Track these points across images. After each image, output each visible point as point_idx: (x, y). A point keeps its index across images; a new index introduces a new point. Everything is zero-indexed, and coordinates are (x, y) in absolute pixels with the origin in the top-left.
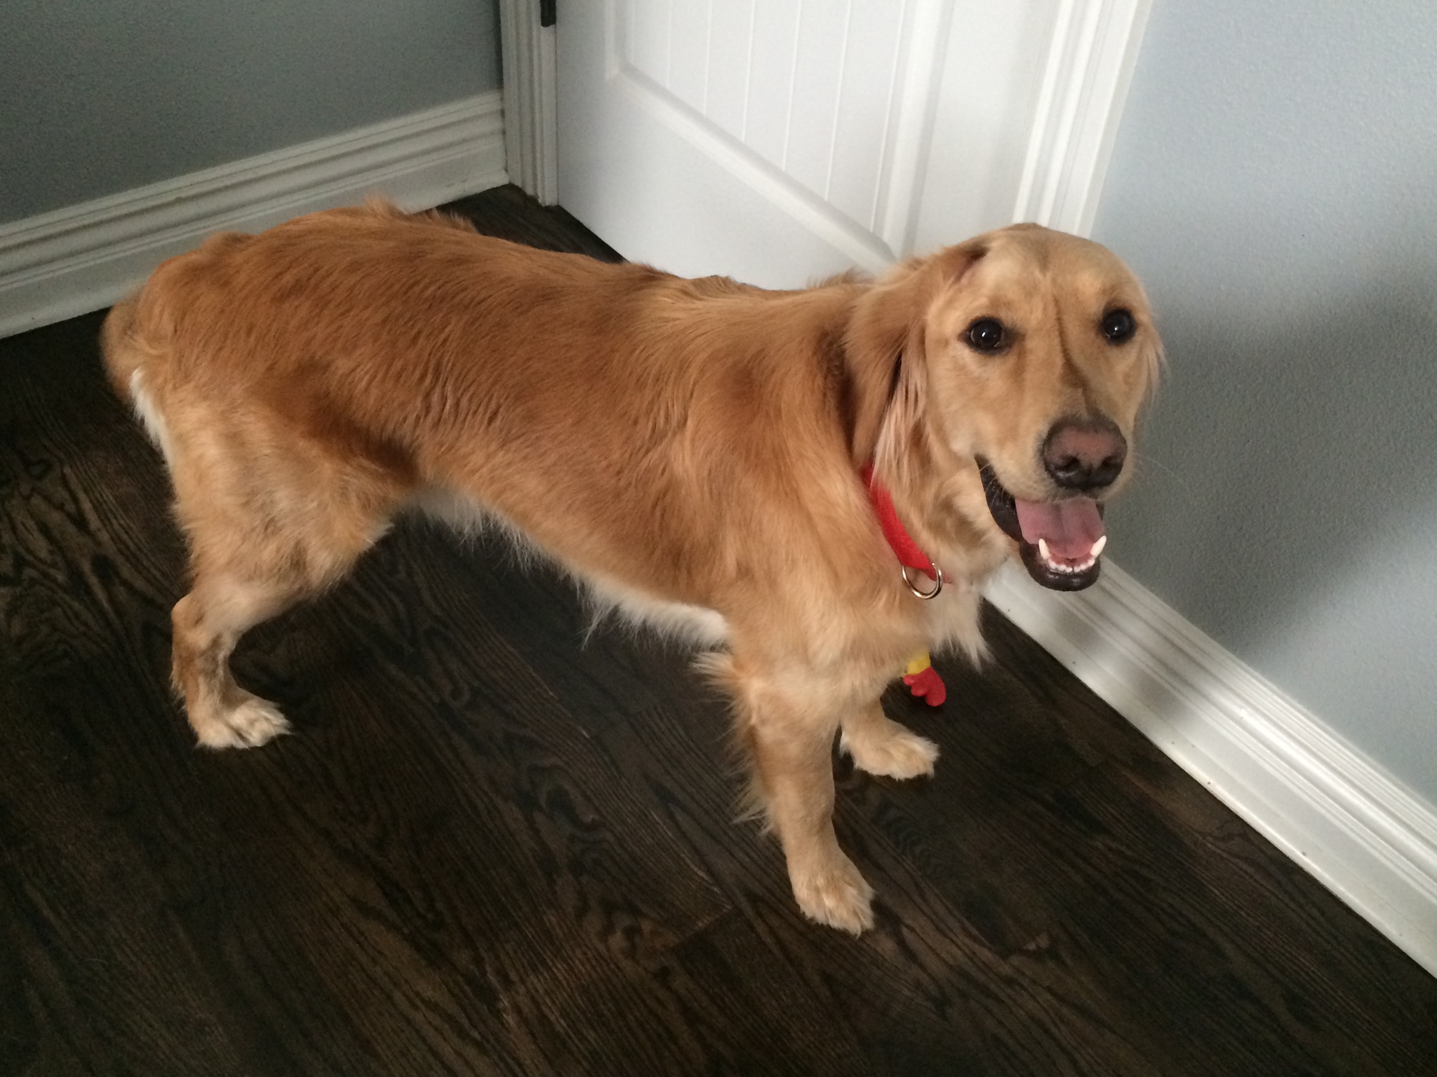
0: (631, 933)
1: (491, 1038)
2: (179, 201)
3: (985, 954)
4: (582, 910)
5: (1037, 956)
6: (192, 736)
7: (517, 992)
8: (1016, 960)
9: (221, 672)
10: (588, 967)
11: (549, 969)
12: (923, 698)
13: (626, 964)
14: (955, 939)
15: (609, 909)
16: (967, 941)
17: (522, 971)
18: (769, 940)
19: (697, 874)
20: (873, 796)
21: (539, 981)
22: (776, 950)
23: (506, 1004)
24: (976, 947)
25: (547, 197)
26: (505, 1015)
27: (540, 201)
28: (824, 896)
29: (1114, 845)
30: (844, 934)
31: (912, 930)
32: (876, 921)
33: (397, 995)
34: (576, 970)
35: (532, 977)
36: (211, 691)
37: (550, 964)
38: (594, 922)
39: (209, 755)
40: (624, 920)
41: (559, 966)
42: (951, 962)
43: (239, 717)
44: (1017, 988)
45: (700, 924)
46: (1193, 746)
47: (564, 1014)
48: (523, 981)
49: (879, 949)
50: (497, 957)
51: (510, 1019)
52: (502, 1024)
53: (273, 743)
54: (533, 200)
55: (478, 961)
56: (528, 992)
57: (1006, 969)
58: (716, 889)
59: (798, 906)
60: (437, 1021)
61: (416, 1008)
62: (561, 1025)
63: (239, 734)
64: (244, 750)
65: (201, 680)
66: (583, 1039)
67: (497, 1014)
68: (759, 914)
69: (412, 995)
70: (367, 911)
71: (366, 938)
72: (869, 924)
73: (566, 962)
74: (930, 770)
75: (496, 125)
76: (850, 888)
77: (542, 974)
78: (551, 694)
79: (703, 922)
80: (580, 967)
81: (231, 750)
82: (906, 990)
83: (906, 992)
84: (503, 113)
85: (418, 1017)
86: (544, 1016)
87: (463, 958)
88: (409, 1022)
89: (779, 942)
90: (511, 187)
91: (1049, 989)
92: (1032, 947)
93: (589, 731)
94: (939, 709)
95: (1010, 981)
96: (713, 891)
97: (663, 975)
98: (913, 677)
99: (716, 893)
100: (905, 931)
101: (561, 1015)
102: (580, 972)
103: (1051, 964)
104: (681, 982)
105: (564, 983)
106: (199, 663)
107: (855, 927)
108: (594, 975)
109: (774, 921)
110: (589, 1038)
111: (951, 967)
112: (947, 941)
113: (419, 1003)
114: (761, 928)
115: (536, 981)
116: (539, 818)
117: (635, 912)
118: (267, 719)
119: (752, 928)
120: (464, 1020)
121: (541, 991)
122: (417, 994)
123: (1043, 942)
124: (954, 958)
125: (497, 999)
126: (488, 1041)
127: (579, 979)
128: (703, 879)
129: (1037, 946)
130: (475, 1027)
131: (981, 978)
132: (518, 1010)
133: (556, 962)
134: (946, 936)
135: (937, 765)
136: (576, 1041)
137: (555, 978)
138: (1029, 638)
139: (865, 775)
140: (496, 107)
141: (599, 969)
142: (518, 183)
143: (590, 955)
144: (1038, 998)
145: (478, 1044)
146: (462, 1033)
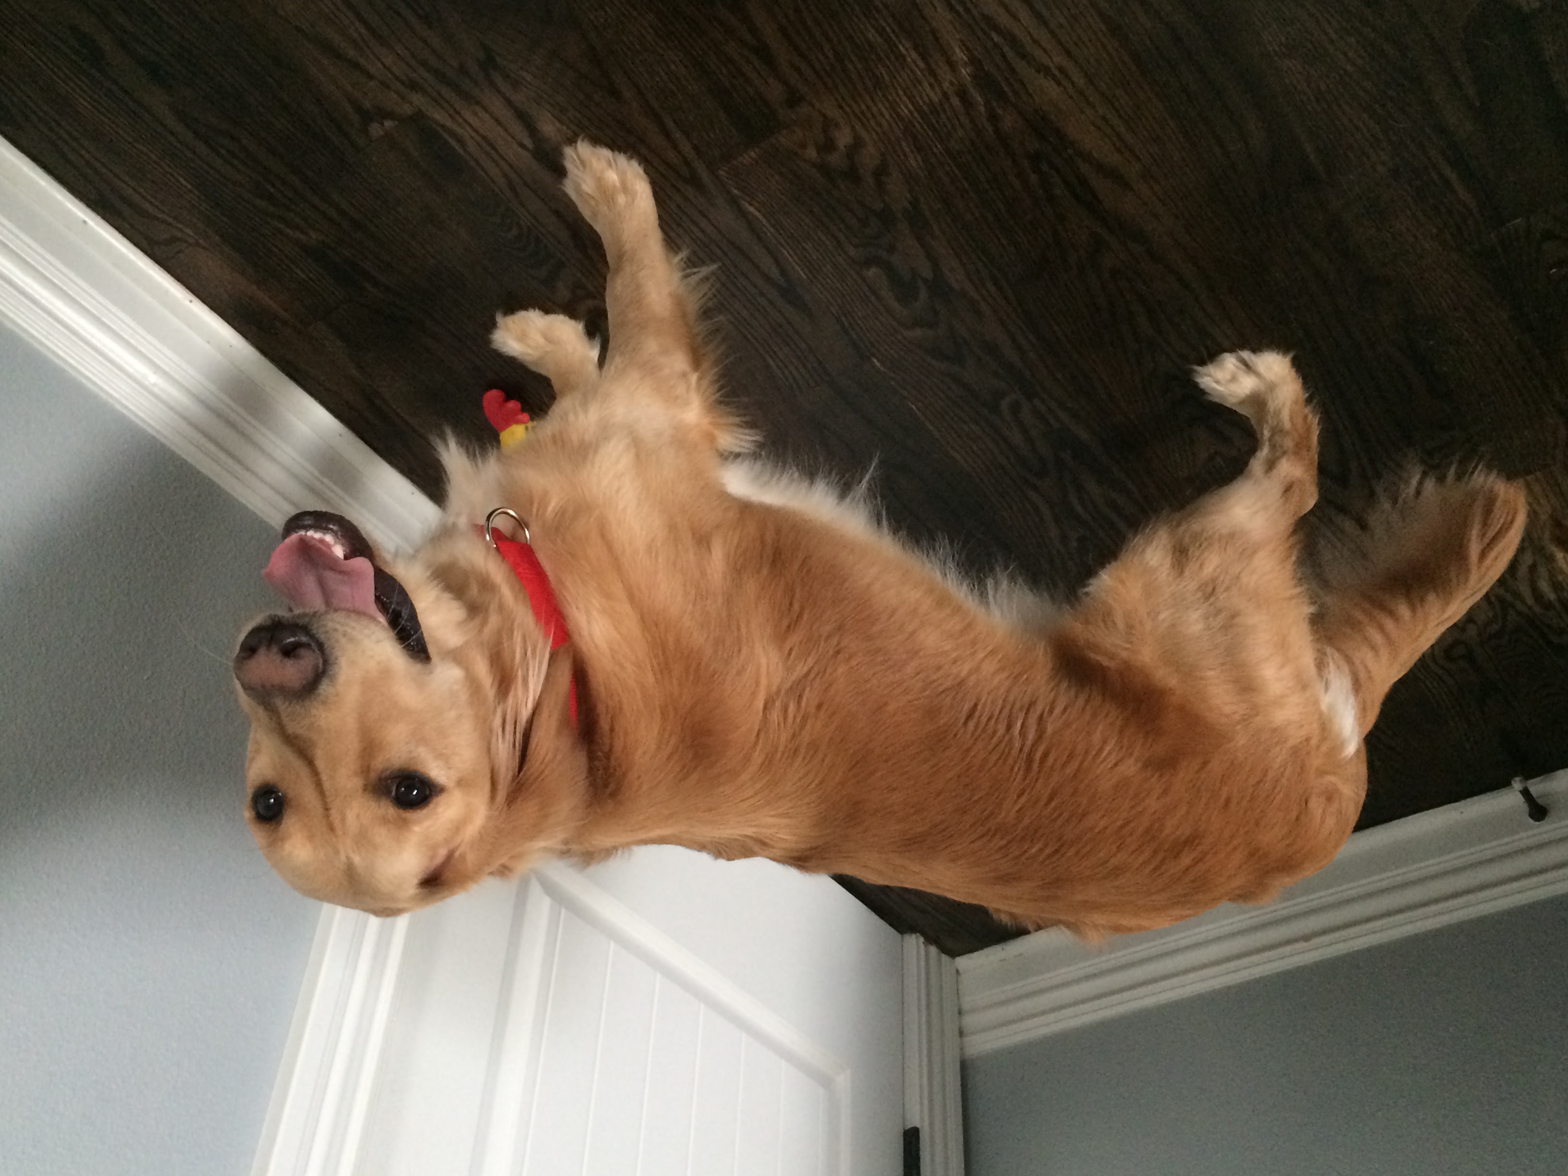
0: (828, 146)
1: (980, 33)
2: (1306, 938)
3: (439, 116)
4: (880, 172)
5: (384, 114)
6: (1298, 364)
7: (951, 83)
8: (407, 110)
9: (1267, 433)
10: (874, 109)
11: (920, 110)
12: (509, 397)
13: (833, 113)
14: (474, 134)
15: (852, 174)
16: (459, 131)
17: (946, 106)
18: (678, 135)
19: (756, 208)
20: (563, 292)
21: (927, 95)
22: (671, 125)
23: (963, 71)
24: (449, 123)
25: (914, 943)
26: (965, 58)
27: (922, 939)
28: (618, 184)
29: (298, 235)
30: (596, 141)
31: (522, 145)
32: (561, 155)
33: (1081, 82)
34: (888, 105)
35: (936, 99)
36: (1278, 413)
37: (916, 114)
38: (869, 157)
39: (1280, 344)
40: (835, 159)
41: (906, 111)
42: (478, 109)
43: (1246, 385)
44: (404, 78)
45: (753, 154)
46: (208, 342)
47: (900, 58)
48: (945, 94)
49: (558, 125)
50: (972, 121)
51: (959, 55)
52: (968, 49)
53: (1210, 356)
54: (930, 939)
55: (993, 117)
56: (939, 83)
57: (417, 99)
58: (736, 191)
59: (646, 172)
60: (1038, 53)
61: (1061, 69)
62: (905, 48)
63: (1248, 367)
64: (1242, 347)
65: (1287, 425)
66: (881, 32)
67: (974, 61)
68: (687, 163)
69: (1064, 82)
70: (1112, 174)
71: (1114, 145)
72: (568, 151)
73: (898, 115)
74: (500, 319)
75: (969, 1021)
76: (590, 191)
77: (925, 103)
78: (914, 407)
79: (751, 157)
80: (883, 110)
81: (1256, 349)
82: (529, 79)
83: (529, 78)
84: (961, 1033)
85: (1059, 59)
86: (924, 58)
87: (1009, 121)
88: (1068, 53)
89: (667, 135)
90: (953, 954)
91: (370, 77)
92: (388, 124)
93: (874, 366)
94: (490, 387)
95: (413, 86)
96: (739, 190)
97: (794, 100)
98: (518, 422)
99: (736, 188)
100: (528, 142)
101: (904, 57)
102: (883, 104)
103: (367, 105)
104: (775, 92)
105: (901, 92)
106: (1288, 443)
107: (584, 148)
108: (870, 103)
109: (672, 156)
110: (873, 31)
111: (478, 103)
112: (481, 131)
113: (1056, 72)
114: (686, 148)
115: (932, 94)
116: (926, 272)
117: (823, 168)
118: (1217, 382)
119: (695, 148)
120: (1010, 54)
121: (926, 84)
122: (1059, 84)
123: (376, 130)
124: (475, 114)
125: (974, 77)
126: (982, 30)
127: (884, 96)
128: (751, 205)
129: (382, 124)
130: (996, 45)
131: (446, 92)
132: (952, 65)
133: (909, 116)
134: (484, 138)
135: (492, 325)
136: (888, 29)
137: (911, 98)
138: (391, 463)
139: (572, 313)
140: (967, 1040)
141: (863, 107)
142: (945, 958)
143: (872, 122)
144: (381, 67)
145: (996, 28)
146: (1013, 41)
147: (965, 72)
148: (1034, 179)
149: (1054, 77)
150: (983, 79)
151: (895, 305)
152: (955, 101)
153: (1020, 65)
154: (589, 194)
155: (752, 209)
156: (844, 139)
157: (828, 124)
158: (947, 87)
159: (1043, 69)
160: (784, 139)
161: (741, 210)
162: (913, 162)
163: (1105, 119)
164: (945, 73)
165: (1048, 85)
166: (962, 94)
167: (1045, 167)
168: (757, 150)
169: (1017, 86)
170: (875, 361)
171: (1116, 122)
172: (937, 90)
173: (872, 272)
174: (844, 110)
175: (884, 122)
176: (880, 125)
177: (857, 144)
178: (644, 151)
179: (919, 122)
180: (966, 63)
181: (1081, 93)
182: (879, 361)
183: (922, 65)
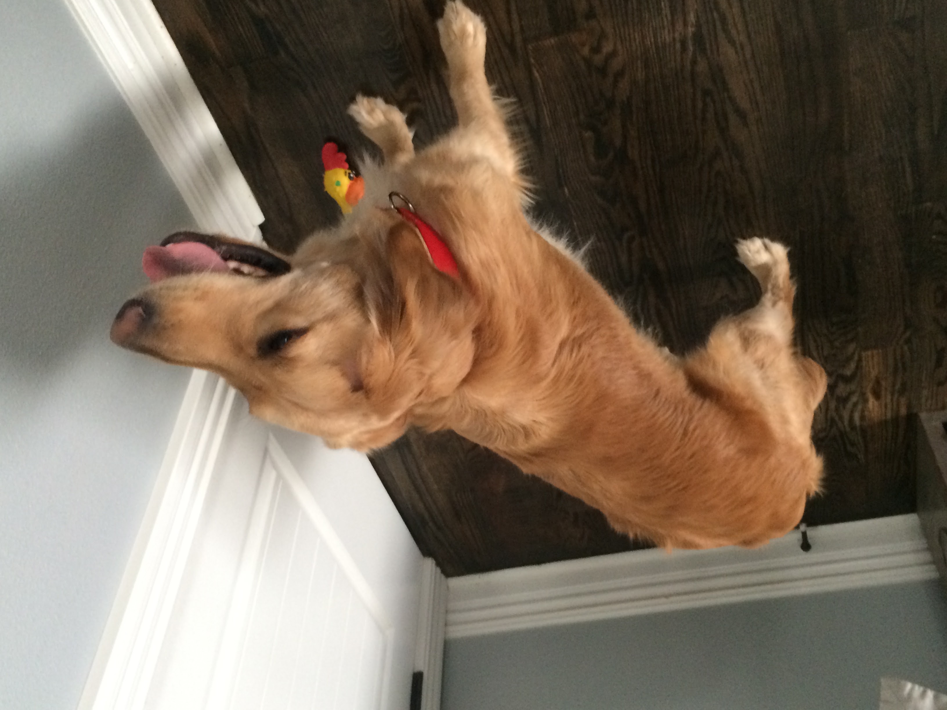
1: (708, 10)
9: (770, 287)
10: (632, 36)
11: (656, 44)
15: (603, 71)
17: (672, 46)
21: (665, 37)
25: (429, 564)
26: (694, 21)
27: (434, 563)
28: (472, 32)
29: (253, 5)
34: (640, 36)
36: (776, 278)
37: (653, 46)
38: (616, 64)
40: (598, 59)
43: (764, 257)
46: (162, 57)
47: (659, 10)
48: (674, 39)
50: (682, 59)
51: (692, 18)
52: (698, 17)
54: (438, 564)
55: (694, 62)
56: (674, 32)
60: (734, 32)
61: (741, 45)
62: (665, 5)
63: (766, 248)
65: (782, 286)
67: (698, 26)
68: (513, 35)
69: (740, 53)
70: (742, 115)
71: (750, 98)
73: (643, 42)
75: (452, 617)
76: (456, 31)
79: (550, 42)
80: (637, 37)
84: (446, 625)
85: (743, 38)
88: (749, 37)
90: (447, 575)
99: (534, 59)
102: (638, 34)
104: (582, 6)
105: (651, 30)
106: (782, 295)
116: (618, 142)
119: (522, 27)
120: (719, 27)
121: (667, 30)
125: (694, 34)
126: (710, 8)
127: (641, 30)
128: (538, 71)
130: (714, 20)
132: (685, 23)
133: (650, 46)
137: (655, 36)
140: (451, 629)
145: (717, 9)
147: (691, 30)
148: (700, 105)
149: (736, 48)
150: (698, 38)
151: (592, 158)
152: (678, 46)
153: (721, 35)
154: (454, 32)
155: (536, 74)
156: (607, 48)
157: (603, 35)
158: (677, 35)
159: (732, 42)
160: (574, 38)
161: (531, 73)
162: (639, 75)
163: (751, 81)
164: (679, 27)
165: (730, 52)
166: (683, 43)
167: (708, 100)
168: (556, 39)
169: (714, 47)
170: (566, 190)
171: (756, 85)
172: (671, 35)
173: (588, 134)
174: (615, 31)
175: (634, 45)
176: (631, 46)
177: (613, 54)
178: (491, 19)
179: (653, 50)
181: (746, 62)
182: (568, 189)
183: (669, 18)
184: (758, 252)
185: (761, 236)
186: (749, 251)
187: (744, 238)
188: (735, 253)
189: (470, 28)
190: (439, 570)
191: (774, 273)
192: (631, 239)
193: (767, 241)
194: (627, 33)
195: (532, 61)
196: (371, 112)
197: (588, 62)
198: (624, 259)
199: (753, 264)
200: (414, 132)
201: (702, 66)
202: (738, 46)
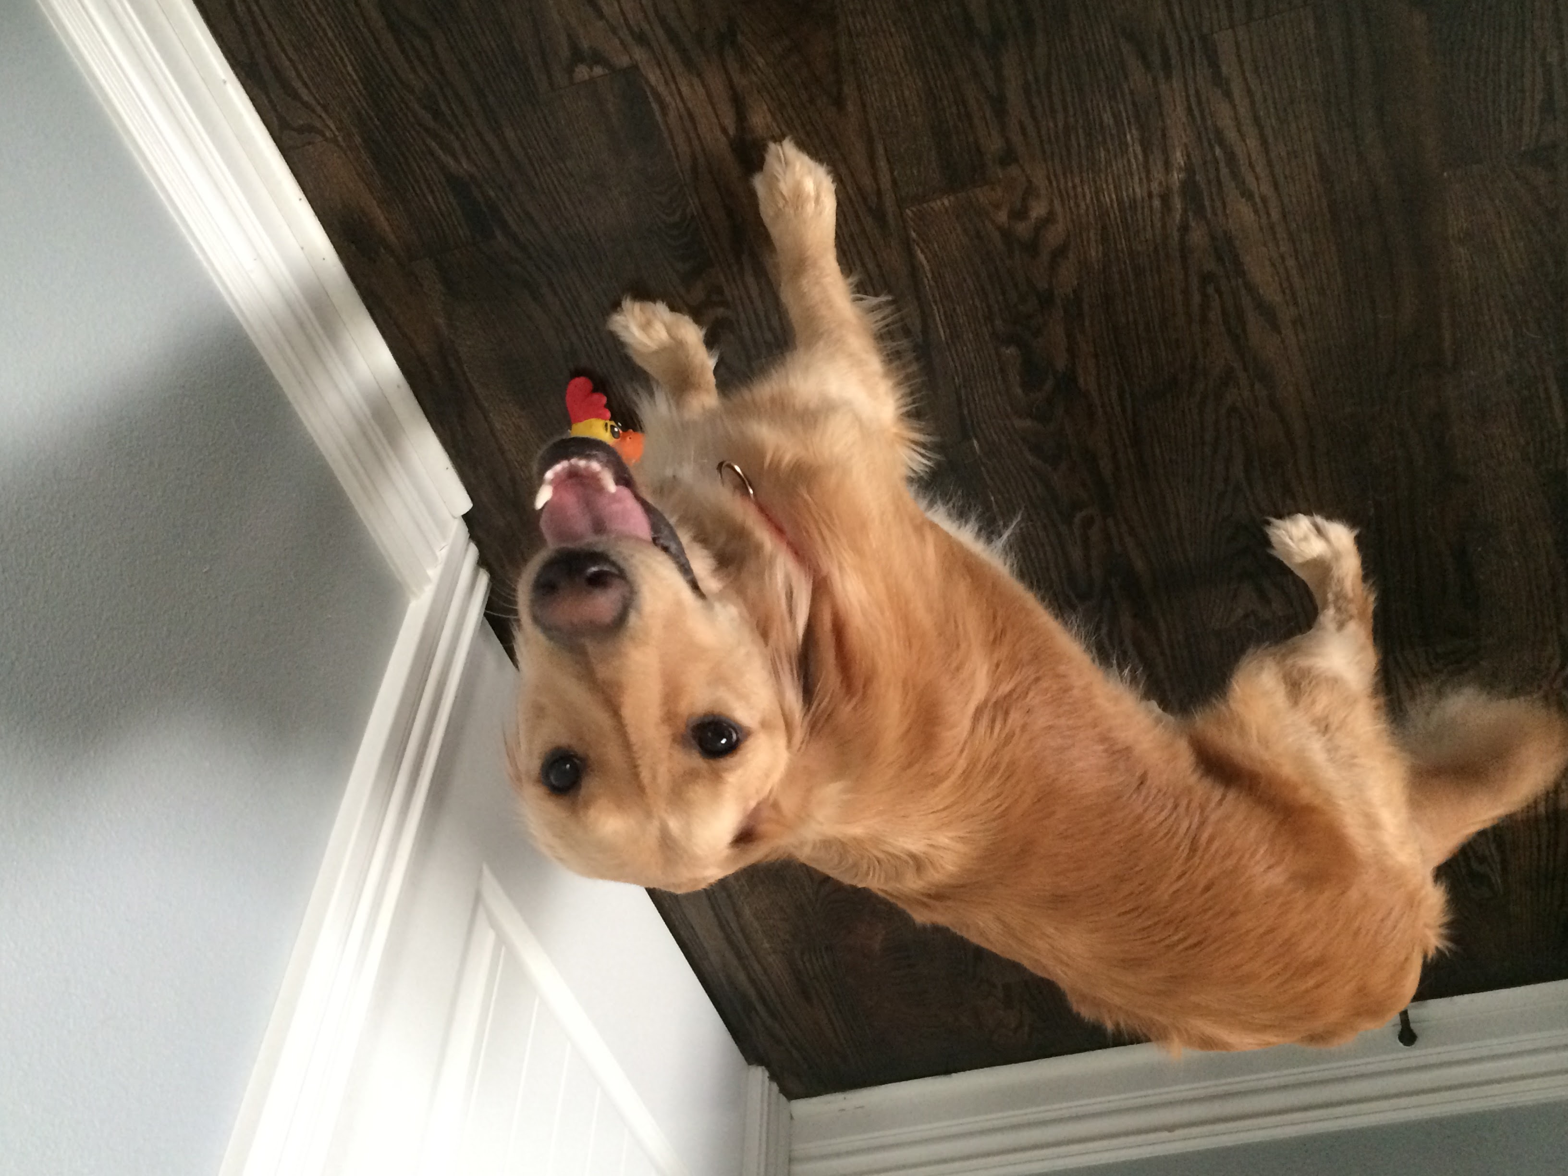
0: (1019, 214)
1: (1206, 144)
3: (653, 76)
4: (1060, 252)
5: (597, 58)
7: (1160, 183)
8: (624, 61)
9: (1330, 597)
10: (1079, 189)
11: (1120, 202)
13: (1040, 182)
14: (681, 105)
15: (1032, 247)
16: (668, 99)
17: (1146, 204)
18: (882, 164)
19: (926, 258)
20: (698, 293)
21: (1133, 190)
22: (880, 150)
23: (1176, 175)
24: (661, 89)
25: (759, 1074)
26: (1182, 163)
27: (767, 1074)
28: (813, 193)
31: (724, 130)
32: (764, 148)
33: (1275, 215)
34: (1093, 189)
35: (1139, 196)
36: (1340, 581)
37: (1115, 205)
38: (1054, 235)
40: (1022, 229)
41: (1108, 200)
42: (696, 81)
43: (1315, 548)
44: (636, 29)
45: (946, 202)
46: (302, 248)
47: (1123, 146)
48: (1150, 193)
49: (769, 118)
50: (1164, 226)
51: (1179, 157)
52: (1189, 156)
54: (774, 1077)
55: (1185, 228)
56: (1149, 180)
57: (640, 54)
60: (1250, 179)
61: (1264, 200)
62: (1132, 136)
63: (1319, 531)
65: (1350, 594)
66: (1116, 116)
67: (1189, 169)
68: (879, 193)
69: (1262, 213)
70: (1267, 312)
71: (1281, 285)
73: (1098, 200)
75: (798, 1169)
76: (785, 192)
77: (1128, 196)
79: (943, 204)
80: (1087, 192)
82: (760, 65)
83: (760, 61)
85: (1266, 188)
86: (1145, 150)
88: (1276, 186)
89: (872, 158)
90: (791, 1095)
91: (601, 15)
92: (598, 70)
93: (972, 446)
95: (641, 39)
96: (918, 234)
97: (1008, 157)
98: (599, 416)
99: (914, 231)
100: (732, 131)
101: (1127, 145)
102: (1090, 187)
103: (585, 45)
104: (994, 145)
105: (1110, 180)
106: (1353, 609)
107: (789, 148)
108: (1078, 182)
109: (867, 181)
110: (1109, 114)
111: (699, 75)
112: (690, 105)
114: (885, 178)
115: (1138, 190)
116: (1061, 363)
119: (894, 182)
120: (1224, 171)
121: (1136, 178)
122: (1256, 211)
123: (582, 72)
124: (691, 85)
125: (1184, 184)
126: (1209, 141)
127: (1094, 179)
128: (922, 251)
129: (591, 69)
130: (1216, 161)
131: (672, 54)
132: (1167, 166)
133: (1109, 205)
134: (688, 110)
136: (1124, 114)
137: (1118, 188)
138: (436, 431)
142: (783, 1099)
143: (1072, 202)
144: (618, 10)
145: (1221, 142)
146: (1231, 158)
147: (1176, 177)
148: (1197, 298)
149: (1254, 205)
150: (1190, 189)
151: (1019, 391)
152: (1157, 203)
153: (1230, 185)
154: (782, 194)
155: (921, 257)
156: (1038, 210)
157: (1030, 191)
158: (1155, 186)
159: (1248, 195)
160: (982, 195)
161: (911, 255)
162: (1093, 254)
163: (1283, 258)
164: (1158, 173)
165: (1245, 210)
166: (1165, 198)
167: (1210, 290)
168: (952, 198)
169: (1218, 204)
170: (975, 442)
171: (1291, 262)
172: (1145, 186)
173: (1010, 351)
174: (1050, 182)
175: (1083, 206)
176: (1078, 206)
177: (1050, 218)
178: (843, 171)
179: (1115, 213)
180: (1180, 168)
181: (1272, 227)
182: (979, 442)
183: (1140, 157)
184: (1305, 538)
185: (1308, 513)
186: (1291, 538)
187: (1280, 517)
188: (1266, 542)
189: (809, 185)
190: (775, 1087)
191: (1336, 573)
192: (1088, 523)
193: (1319, 520)
194: (1070, 184)
195: (914, 235)
196: (646, 326)
197: (1006, 234)
198: (1076, 554)
199: (1298, 560)
200: (717, 357)
201: (1198, 236)
202: (1258, 200)
